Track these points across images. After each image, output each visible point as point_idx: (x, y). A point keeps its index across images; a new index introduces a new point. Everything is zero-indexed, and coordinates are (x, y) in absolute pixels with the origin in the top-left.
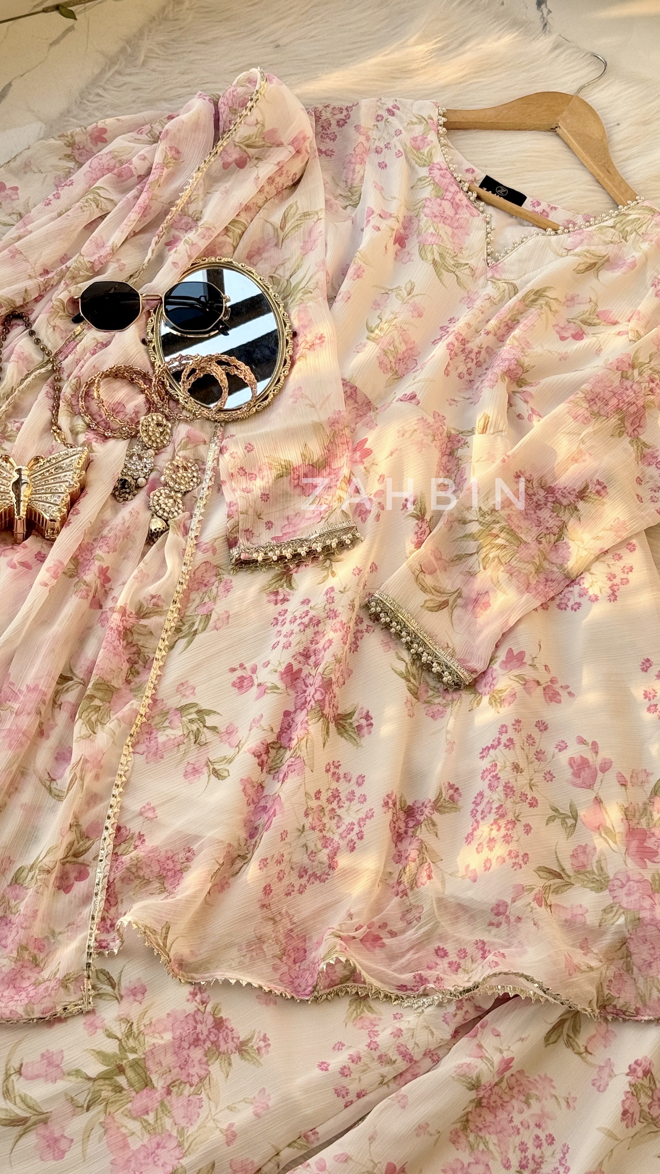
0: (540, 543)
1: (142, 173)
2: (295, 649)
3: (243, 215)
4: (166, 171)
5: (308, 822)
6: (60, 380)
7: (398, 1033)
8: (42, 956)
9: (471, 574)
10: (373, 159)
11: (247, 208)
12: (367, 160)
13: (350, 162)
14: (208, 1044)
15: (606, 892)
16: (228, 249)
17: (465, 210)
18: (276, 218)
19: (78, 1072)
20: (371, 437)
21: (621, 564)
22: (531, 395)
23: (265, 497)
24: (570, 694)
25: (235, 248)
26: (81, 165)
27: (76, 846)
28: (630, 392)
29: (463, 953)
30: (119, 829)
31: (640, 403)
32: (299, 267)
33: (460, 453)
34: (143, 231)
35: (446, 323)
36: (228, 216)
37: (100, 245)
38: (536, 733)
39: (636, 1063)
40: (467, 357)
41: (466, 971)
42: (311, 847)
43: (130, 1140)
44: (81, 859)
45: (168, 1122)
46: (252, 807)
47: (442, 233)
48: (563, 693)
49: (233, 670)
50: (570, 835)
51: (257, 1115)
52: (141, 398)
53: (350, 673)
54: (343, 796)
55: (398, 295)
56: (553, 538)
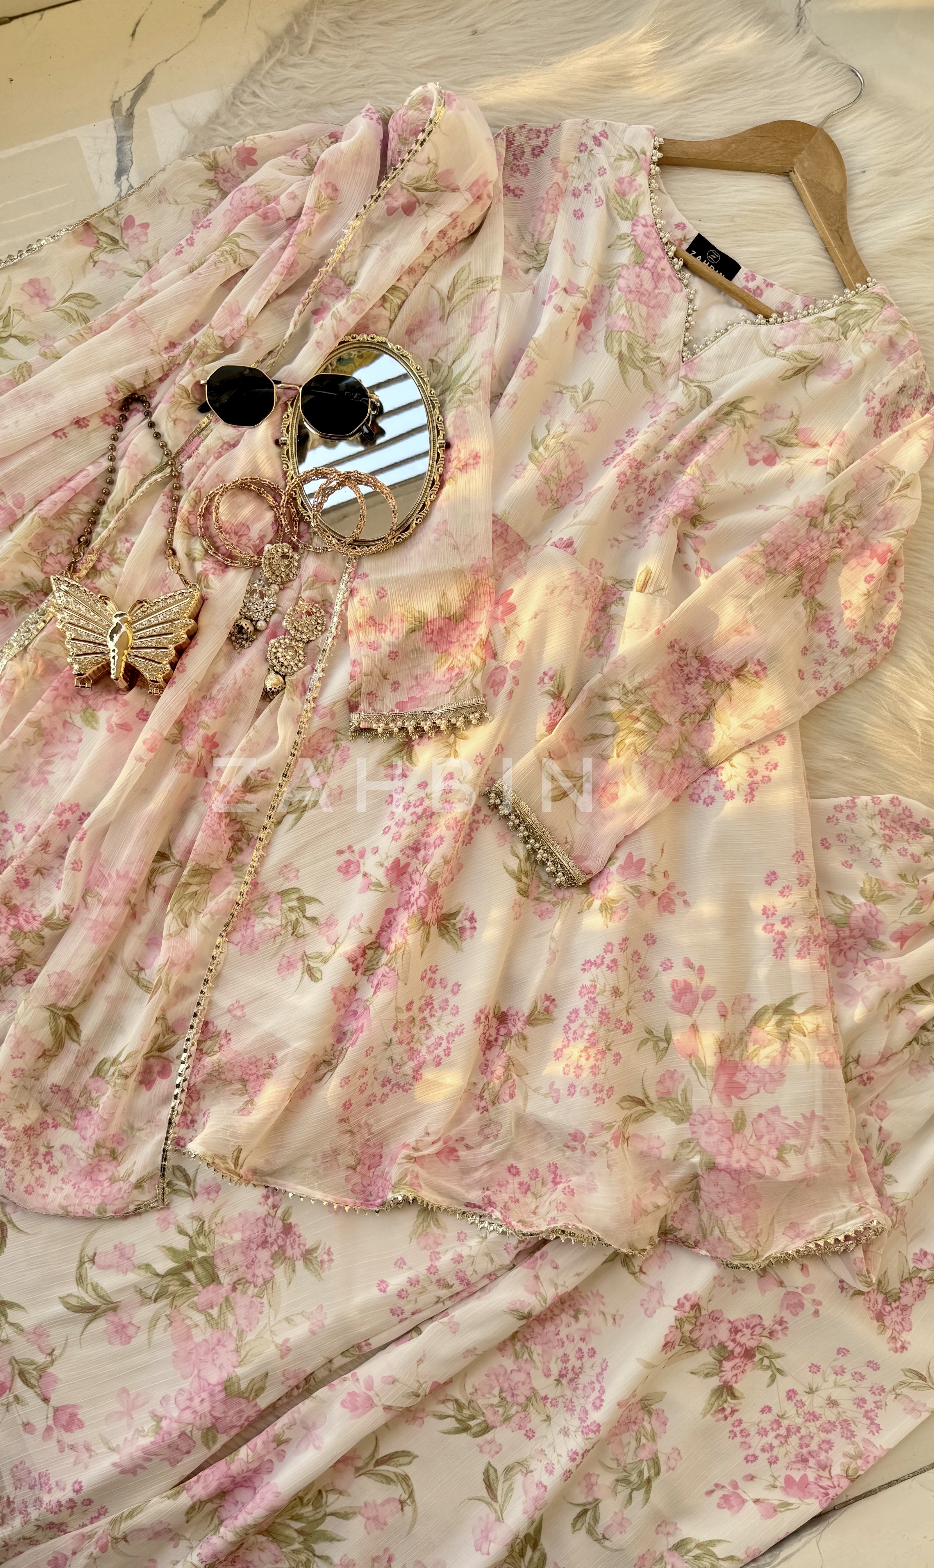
0: (683, 724)
1: (292, 214)
2: (402, 843)
3: (405, 279)
4: (318, 216)
5: (395, 1036)
6: (179, 488)
7: (459, 1259)
8: (120, 1149)
9: (603, 758)
10: (569, 204)
11: (411, 271)
12: (561, 205)
13: (540, 209)
14: (275, 1248)
15: (686, 1125)
16: (383, 324)
17: (666, 283)
18: (444, 285)
19: (148, 1267)
20: (517, 586)
21: (766, 758)
22: (703, 541)
23: (394, 655)
24: (685, 902)
25: (392, 322)
26: (224, 194)
27: (161, 1040)
28: (815, 545)
29: (534, 1174)
30: (206, 1023)
31: (825, 557)
32: (464, 350)
33: (614, 609)
34: (289, 291)
35: (623, 437)
36: (387, 279)
37: (234, 313)
38: (642, 948)
39: (686, 1297)
40: (639, 487)
41: (536, 1196)
42: (397, 1058)
43: (194, 1331)
44: (165, 1054)
45: (230, 1319)
46: (343, 1011)
47: (635, 315)
48: (679, 901)
49: (340, 852)
50: (659, 1059)
51: (313, 1333)
52: (269, 516)
53: (460, 867)
54: (436, 1004)
55: (573, 398)
56: (698, 717)
